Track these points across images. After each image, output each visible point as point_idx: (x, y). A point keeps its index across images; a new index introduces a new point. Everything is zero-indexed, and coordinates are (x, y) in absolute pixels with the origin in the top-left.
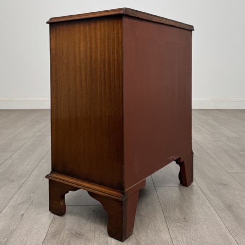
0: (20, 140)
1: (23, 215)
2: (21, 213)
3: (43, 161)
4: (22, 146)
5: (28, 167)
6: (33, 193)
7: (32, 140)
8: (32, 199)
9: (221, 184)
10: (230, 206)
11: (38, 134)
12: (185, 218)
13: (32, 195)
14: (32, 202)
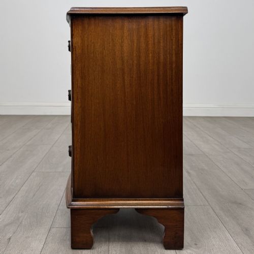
0: (8, 150)
1: (10, 239)
2: (8, 237)
3: (34, 174)
4: (11, 157)
5: (17, 181)
6: (22, 212)
7: (22, 149)
8: (21, 219)
9: (235, 203)
10: (247, 230)
11: (28, 144)
12: (196, 244)
13: (20, 215)
14: (21, 223)
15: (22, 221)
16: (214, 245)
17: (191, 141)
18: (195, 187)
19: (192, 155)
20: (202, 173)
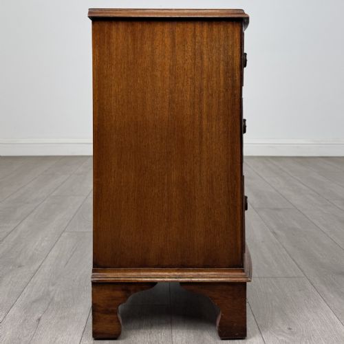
0: (28, 203)
1: (39, 320)
2: (36, 317)
3: (65, 234)
4: (32, 211)
5: (43, 244)
6: (53, 285)
7: (45, 202)
8: (52, 294)
11: (53, 194)
12: (290, 329)
13: (51, 288)
14: (52, 299)
15: (53, 298)
16: (314, 330)
17: (277, 191)
18: (285, 252)
19: (278, 209)
20: (294, 235)
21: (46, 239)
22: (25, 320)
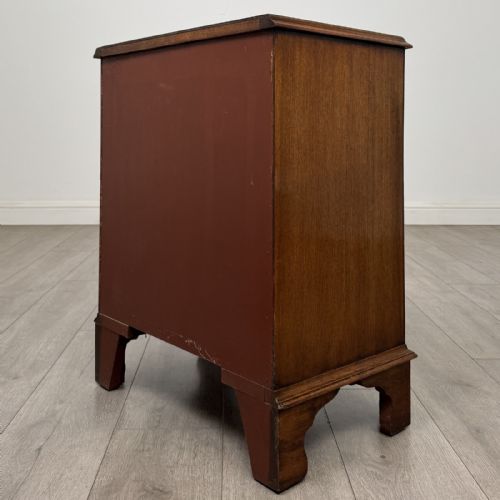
0: (31, 291)
1: (40, 449)
2: (36, 446)
3: (81, 334)
4: (36, 303)
5: (49, 348)
8: (59, 415)
10: (478, 431)
11: (68, 278)
12: (383, 457)
13: (58, 407)
14: (59, 422)
15: (61, 418)
16: (415, 458)
21: (54, 340)
22: (20, 450)
